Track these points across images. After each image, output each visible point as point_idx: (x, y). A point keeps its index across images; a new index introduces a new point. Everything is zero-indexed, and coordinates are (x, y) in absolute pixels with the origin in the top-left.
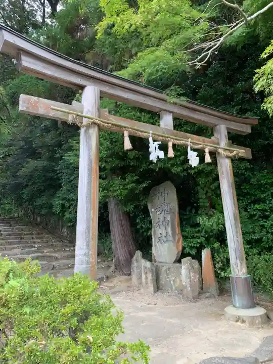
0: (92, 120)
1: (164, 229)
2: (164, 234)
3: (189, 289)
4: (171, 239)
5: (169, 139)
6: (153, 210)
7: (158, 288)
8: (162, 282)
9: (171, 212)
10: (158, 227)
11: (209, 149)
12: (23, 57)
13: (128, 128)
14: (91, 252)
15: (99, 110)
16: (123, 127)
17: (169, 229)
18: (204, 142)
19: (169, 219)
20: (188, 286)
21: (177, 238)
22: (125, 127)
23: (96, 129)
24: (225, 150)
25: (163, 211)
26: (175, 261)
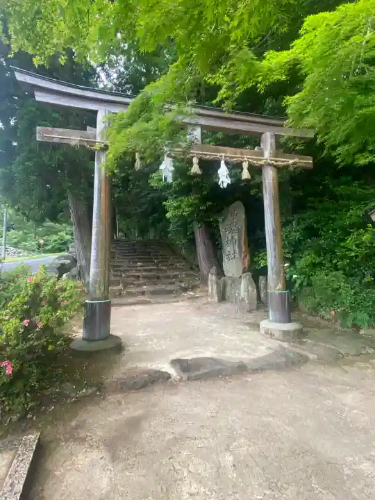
1: (232, 247)
2: (232, 252)
3: (247, 301)
4: (237, 256)
6: (223, 230)
7: (223, 298)
8: (228, 294)
9: (239, 231)
10: (227, 246)
17: (236, 247)
19: (236, 237)
20: (246, 299)
21: (243, 255)
25: (232, 231)
26: (240, 277)
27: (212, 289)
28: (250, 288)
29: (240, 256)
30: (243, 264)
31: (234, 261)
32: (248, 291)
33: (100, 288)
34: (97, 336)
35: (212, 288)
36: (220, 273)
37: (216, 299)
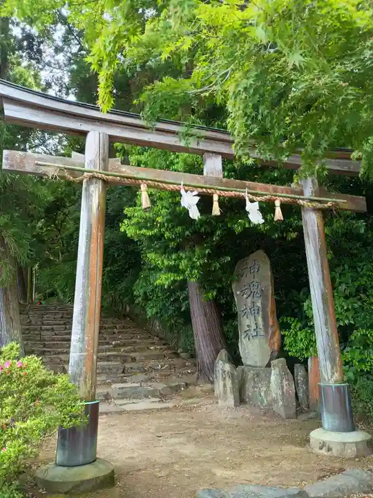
0: (91, 174)
1: (253, 318)
2: (254, 327)
3: (281, 403)
4: (262, 333)
5: (213, 190)
6: (238, 293)
7: (241, 400)
8: (248, 393)
9: (263, 294)
10: (245, 317)
11: (281, 201)
12: (6, 106)
13: (147, 180)
14: (86, 338)
15: (104, 160)
16: (138, 179)
17: (260, 319)
18: (276, 192)
19: (259, 304)
21: (270, 332)
22: (142, 179)
23: (100, 185)
24: (311, 201)
25: (252, 294)
26: (269, 365)
27: (225, 386)
28: (285, 383)
29: (266, 332)
30: (271, 345)
31: (256, 341)
32: (282, 387)
33: (85, 382)
34: (81, 459)
35: (223, 384)
36: (236, 360)
37: (231, 401)
